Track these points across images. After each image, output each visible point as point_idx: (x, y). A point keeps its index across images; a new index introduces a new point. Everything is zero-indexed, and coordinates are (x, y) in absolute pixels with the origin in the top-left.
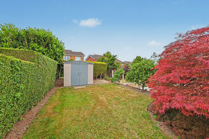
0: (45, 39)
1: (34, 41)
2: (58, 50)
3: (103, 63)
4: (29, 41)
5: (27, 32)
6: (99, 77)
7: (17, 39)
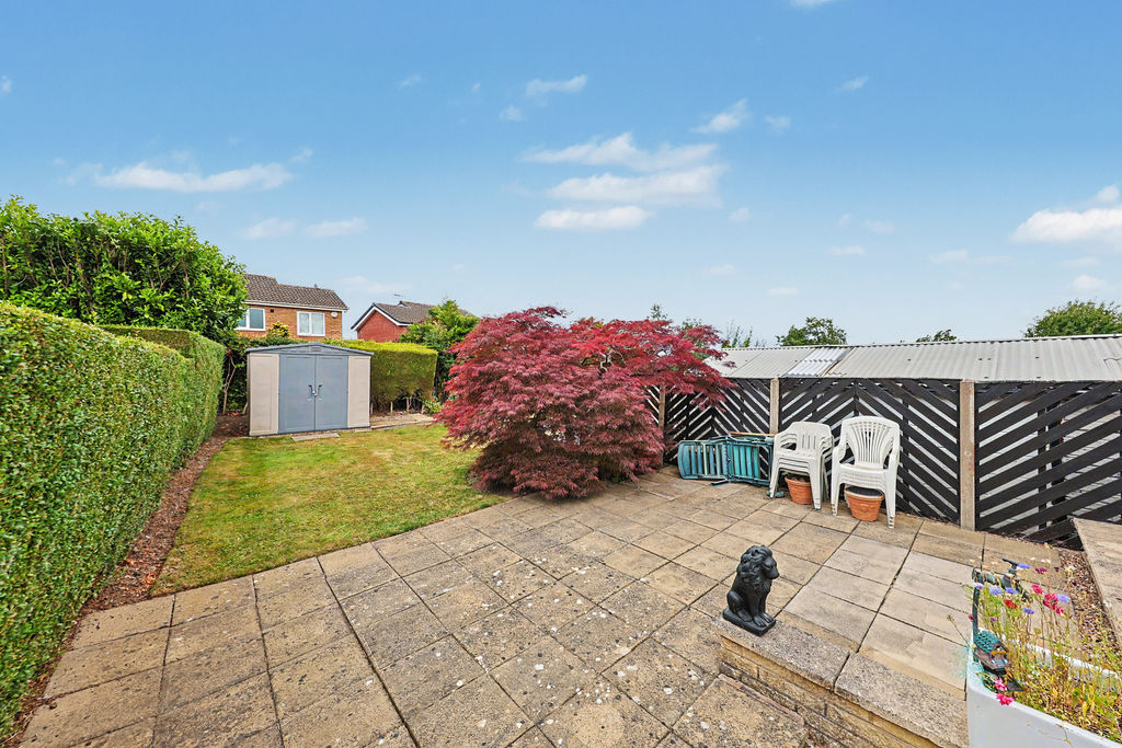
0: (166, 257)
1: (115, 262)
2: (220, 296)
3: (423, 349)
4: (91, 262)
5: (86, 231)
6: (400, 405)
7: (39, 257)
